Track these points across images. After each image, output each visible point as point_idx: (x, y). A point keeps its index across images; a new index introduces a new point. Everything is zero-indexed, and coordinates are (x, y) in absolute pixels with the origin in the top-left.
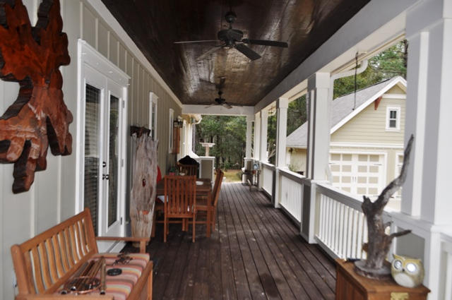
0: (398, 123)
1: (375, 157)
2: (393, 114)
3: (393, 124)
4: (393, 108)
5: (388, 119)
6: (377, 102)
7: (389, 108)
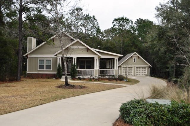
0: (136, 61)
1: (131, 68)
2: (135, 59)
3: (135, 61)
4: (135, 58)
5: (134, 60)
6: (131, 57)
7: (134, 58)
